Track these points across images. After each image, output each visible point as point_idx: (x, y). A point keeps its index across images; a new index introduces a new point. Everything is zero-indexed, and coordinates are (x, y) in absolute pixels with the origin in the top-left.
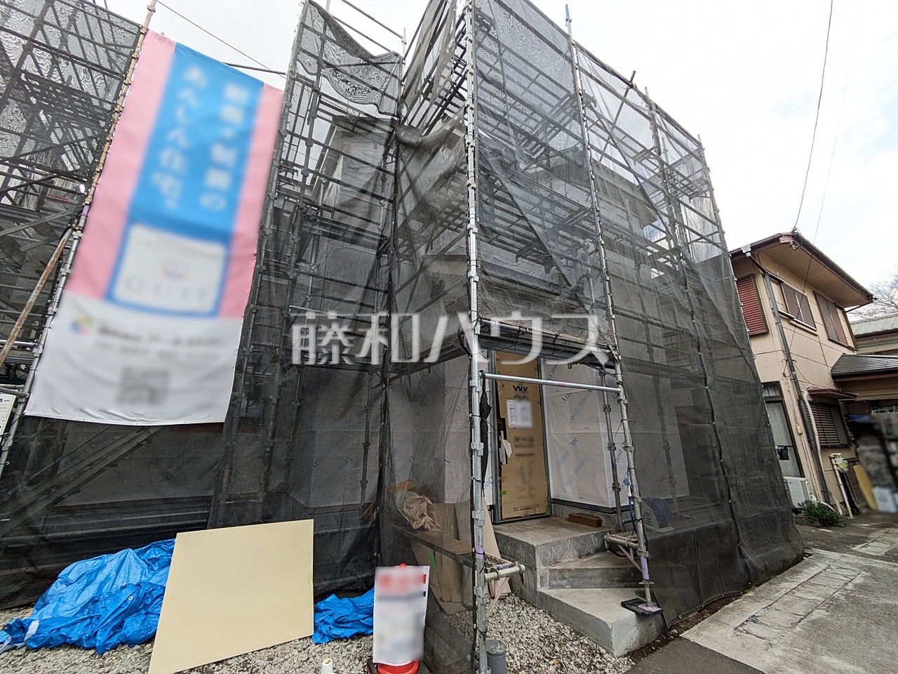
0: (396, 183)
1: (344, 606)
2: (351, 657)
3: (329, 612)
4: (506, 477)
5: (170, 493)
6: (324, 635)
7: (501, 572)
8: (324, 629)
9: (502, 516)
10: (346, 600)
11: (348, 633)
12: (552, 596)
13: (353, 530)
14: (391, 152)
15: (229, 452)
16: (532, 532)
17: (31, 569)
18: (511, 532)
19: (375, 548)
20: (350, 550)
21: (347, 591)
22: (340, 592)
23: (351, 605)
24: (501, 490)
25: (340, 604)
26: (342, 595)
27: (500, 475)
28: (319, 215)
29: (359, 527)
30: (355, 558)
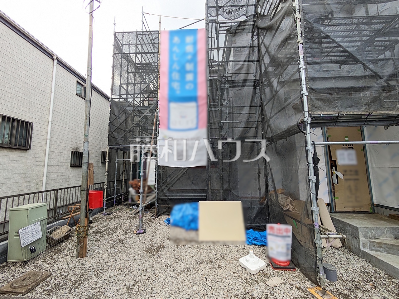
0: (259, 50)
1: (256, 234)
2: (261, 252)
3: (251, 235)
4: (337, 191)
5: (194, 188)
6: (250, 242)
7: (330, 236)
8: (250, 240)
9: (336, 209)
10: (257, 232)
11: (259, 244)
12: (371, 254)
13: (257, 207)
14: (255, 33)
15: (209, 177)
16: (357, 220)
17: (167, 206)
18: (342, 218)
19: (267, 215)
20: (256, 214)
21: (257, 229)
22: (255, 228)
23: (259, 234)
24: (334, 196)
25: (255, 233)
26: (255, 230)
27: (334, 189)
28: (226, 80)
29: (259, 206)
30: (259, 217)
